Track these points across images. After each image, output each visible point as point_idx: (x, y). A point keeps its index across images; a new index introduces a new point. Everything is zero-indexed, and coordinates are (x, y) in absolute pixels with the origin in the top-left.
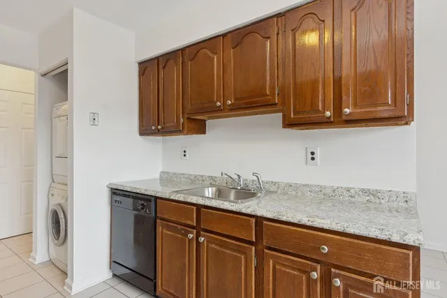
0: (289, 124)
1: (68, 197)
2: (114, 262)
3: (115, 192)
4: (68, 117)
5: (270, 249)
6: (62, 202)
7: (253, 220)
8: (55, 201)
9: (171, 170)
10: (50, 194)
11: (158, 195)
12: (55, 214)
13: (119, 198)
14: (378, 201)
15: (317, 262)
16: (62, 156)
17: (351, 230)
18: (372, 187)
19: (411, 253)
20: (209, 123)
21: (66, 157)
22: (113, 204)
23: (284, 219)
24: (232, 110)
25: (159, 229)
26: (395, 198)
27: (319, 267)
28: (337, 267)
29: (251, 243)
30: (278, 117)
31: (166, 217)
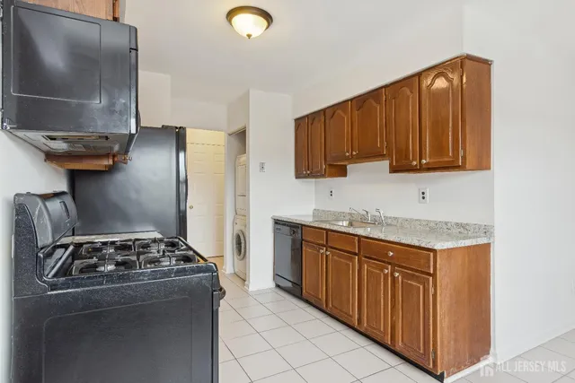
0: (394, 170)
1: (246, 225)
2: (276, 275)
3: (277, 222)
4: (246, 166)
5: (366, 257)
6: (243, 228)
7: (357, 238)
8: (238, 228)
9: (321, 208)
10: (234, 223)
11: (303, 223)
12: (238, 237)
13: (279, 227)
14: (466, 232)
15: (389, 263)
16: (242, 195)
17: (403, 241)
18: (464, 221)
19: (432, 254)
20: (349, 167)
21: (245, 195)
22: (276, 231)
23: (371, 236)
24: (358, 158)
25: (304, 248)
26: (477, 230)
27: (390, 266)
28: (399, 266)
29: (355, 254)
30: (386, 164)
31: (308, 239)
